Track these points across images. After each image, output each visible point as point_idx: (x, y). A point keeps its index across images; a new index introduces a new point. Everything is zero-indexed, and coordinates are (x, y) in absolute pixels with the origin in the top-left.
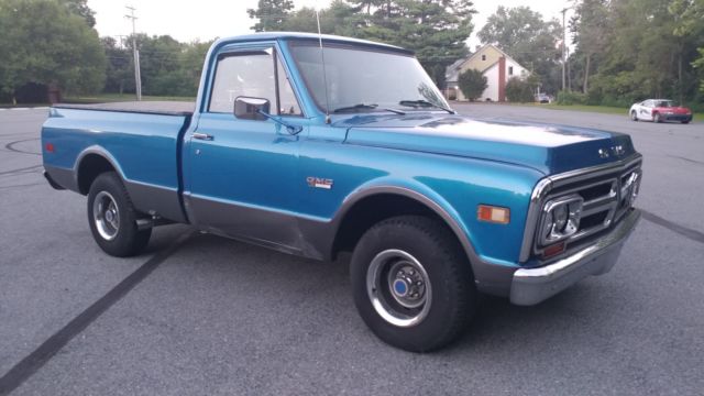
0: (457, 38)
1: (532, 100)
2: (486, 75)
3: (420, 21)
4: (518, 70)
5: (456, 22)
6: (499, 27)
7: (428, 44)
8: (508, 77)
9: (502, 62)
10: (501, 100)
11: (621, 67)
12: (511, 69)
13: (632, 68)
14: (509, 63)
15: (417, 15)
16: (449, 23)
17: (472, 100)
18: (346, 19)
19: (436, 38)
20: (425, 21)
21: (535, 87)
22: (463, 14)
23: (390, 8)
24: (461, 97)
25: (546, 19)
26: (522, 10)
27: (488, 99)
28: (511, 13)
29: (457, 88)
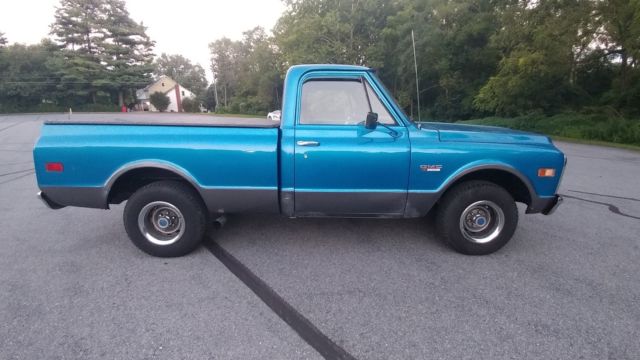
0: (146, 71)
1: (199, 111)
2: (169, 95)
3: (115, 58)
4: (188, 94)
5: (143, 60)
6: (164, 66)
7: (126, 74)
8: (182, 98)
9: (177, 88)
10: (180, 111)
11: (247, 94)
12: (183, 93)
13: (254, 94)
14: (181, 89)
15: (112, 54)
16: (138, 61)
17: (161, 111)
18: (55, 53)
19: (131, 70)
20: (119, 58)
21: (199, 104)
22: (146, 56)
23: (90, 48)
24: (153, 109)
25: (193, 63)
26: (177, 56)
27: (172, 111)
28: (171, 57)
29: (148, 103)
